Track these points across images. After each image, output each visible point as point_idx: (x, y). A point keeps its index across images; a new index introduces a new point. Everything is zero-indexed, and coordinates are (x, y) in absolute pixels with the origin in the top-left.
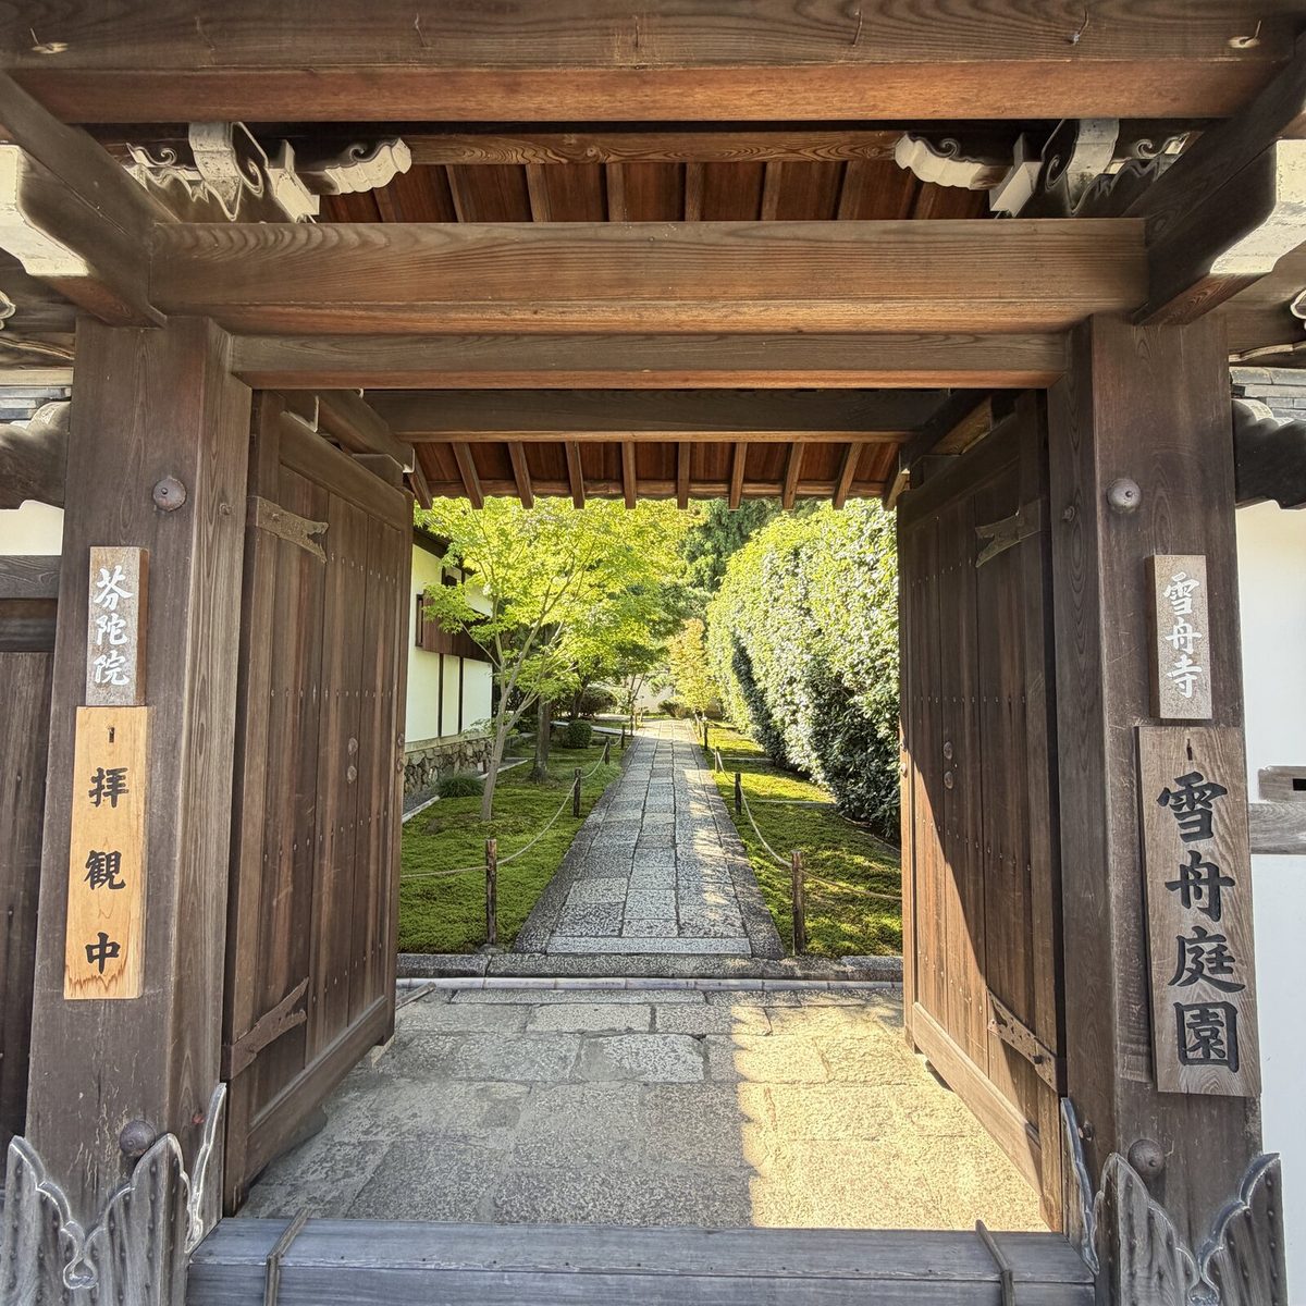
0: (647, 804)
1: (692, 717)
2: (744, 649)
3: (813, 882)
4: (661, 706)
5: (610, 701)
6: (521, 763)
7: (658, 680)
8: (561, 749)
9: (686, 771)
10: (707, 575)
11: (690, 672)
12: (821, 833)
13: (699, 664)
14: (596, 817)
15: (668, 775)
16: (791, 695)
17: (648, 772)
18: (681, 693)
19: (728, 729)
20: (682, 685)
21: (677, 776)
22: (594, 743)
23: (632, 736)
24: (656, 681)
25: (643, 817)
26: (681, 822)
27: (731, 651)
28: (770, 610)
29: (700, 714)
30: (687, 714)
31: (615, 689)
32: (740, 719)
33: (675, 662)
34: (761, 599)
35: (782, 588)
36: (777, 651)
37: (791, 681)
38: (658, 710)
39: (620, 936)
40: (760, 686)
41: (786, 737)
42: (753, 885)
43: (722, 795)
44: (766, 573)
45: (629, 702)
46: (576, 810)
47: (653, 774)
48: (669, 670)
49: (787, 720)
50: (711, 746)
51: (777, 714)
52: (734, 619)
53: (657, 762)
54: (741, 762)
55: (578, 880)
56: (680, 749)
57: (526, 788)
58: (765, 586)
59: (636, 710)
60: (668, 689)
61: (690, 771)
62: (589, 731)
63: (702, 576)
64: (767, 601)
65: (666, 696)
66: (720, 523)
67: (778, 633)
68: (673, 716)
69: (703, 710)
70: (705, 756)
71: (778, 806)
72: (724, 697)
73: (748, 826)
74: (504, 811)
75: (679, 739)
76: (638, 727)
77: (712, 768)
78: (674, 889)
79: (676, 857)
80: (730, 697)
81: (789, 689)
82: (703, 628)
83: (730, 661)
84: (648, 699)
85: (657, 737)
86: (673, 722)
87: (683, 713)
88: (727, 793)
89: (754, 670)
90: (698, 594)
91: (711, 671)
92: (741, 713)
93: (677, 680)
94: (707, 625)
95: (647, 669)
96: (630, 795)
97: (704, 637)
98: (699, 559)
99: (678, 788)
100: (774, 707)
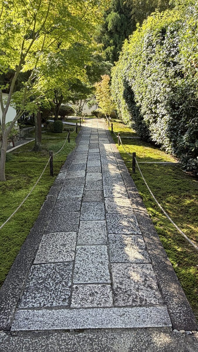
0: (88, 166)
1: (105, 117)
2: (130, 87)
3: (187, 228)
4: (92, 113)
5: (71, 112)
6: (32, 141)
7: (91, 102)
8: (51, 133)
9: (105, 144)
10: (111, 55)
11: (104, 99)
12: (178, 184)
13: (108, 95)
14: (62, 175)
15: (97, 148)
16: (154, 109)
17: (88, 146)
18: (100, 108)
19: (120, 122)
20: (101, 104)
21: (101, 148)
22: (65, 130)
23: (81, 126)
24: (90, 102)
25: (86, 175)
26: (105, 179)
27: (122, 89)
28: (146, 65)
29: (108, 116)
30: (103, 116)
31: (74, 106)
32: (125, 119)
33: (98, 94)
34: (141, 60)
35: (154, 52)
36: (150, 87)
37: (157, 102)
38: (91, 114)
39: (69, 307)
40: (138, 104)
41: (150, 129)
42: (154, 235)
43: (123, 159)
44: (145, 45)
45: (80, 111)
46: (52, 172)
47: (90, 147)
48: (95, 98)
49: (151, 121)
50: (114, 130)
51: (146, 118)
52: (126, 73)
53: (92, 140)
54: (128, 139)
55: (46, 232)
56: (101, 132)
57: (31, 156)
58: (144, 52)
59: (83, 114)
60: (95, 106)
61: (107, 145)
62: (62, 125)
63: (109, 56)
64: (145, 61)
65: (93, 109)
66: (117, 31)
67: (151, 78)
68: (97, 117)
69: (109, 114)
70: (112, 137)
71: (150, 165)
72: (117, 109)
73: (140, 181)
74: (15, 173)
75: (100, 127)
76: (83, 122)
77: (116, 143)
78: (106, 245)
79: (105, 210)
80: (121, 109)
81: (154, 106)
82: (110, 79)
83: (122, 93)
84: (87, 110)
85: (91, 127)
86: (97, 120)
87: (101, 115)
88: (126, 158)
89: (135, 97)
90: (107, 64)
91: (113, 98)
92: (126, 116)
93: (98, 102)
94: (111, 78)
95: (86, 97)
96: (80, 160)
97: (110, 84)
98: (108, 48)
99: (102, 155)
100: (144, 114)
